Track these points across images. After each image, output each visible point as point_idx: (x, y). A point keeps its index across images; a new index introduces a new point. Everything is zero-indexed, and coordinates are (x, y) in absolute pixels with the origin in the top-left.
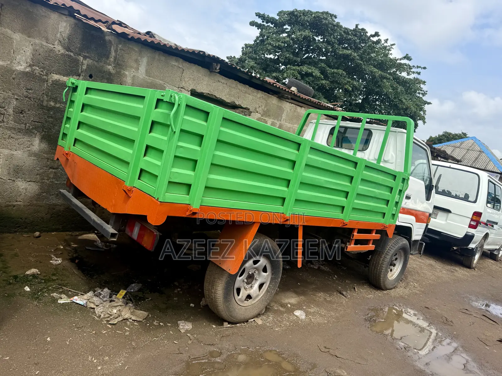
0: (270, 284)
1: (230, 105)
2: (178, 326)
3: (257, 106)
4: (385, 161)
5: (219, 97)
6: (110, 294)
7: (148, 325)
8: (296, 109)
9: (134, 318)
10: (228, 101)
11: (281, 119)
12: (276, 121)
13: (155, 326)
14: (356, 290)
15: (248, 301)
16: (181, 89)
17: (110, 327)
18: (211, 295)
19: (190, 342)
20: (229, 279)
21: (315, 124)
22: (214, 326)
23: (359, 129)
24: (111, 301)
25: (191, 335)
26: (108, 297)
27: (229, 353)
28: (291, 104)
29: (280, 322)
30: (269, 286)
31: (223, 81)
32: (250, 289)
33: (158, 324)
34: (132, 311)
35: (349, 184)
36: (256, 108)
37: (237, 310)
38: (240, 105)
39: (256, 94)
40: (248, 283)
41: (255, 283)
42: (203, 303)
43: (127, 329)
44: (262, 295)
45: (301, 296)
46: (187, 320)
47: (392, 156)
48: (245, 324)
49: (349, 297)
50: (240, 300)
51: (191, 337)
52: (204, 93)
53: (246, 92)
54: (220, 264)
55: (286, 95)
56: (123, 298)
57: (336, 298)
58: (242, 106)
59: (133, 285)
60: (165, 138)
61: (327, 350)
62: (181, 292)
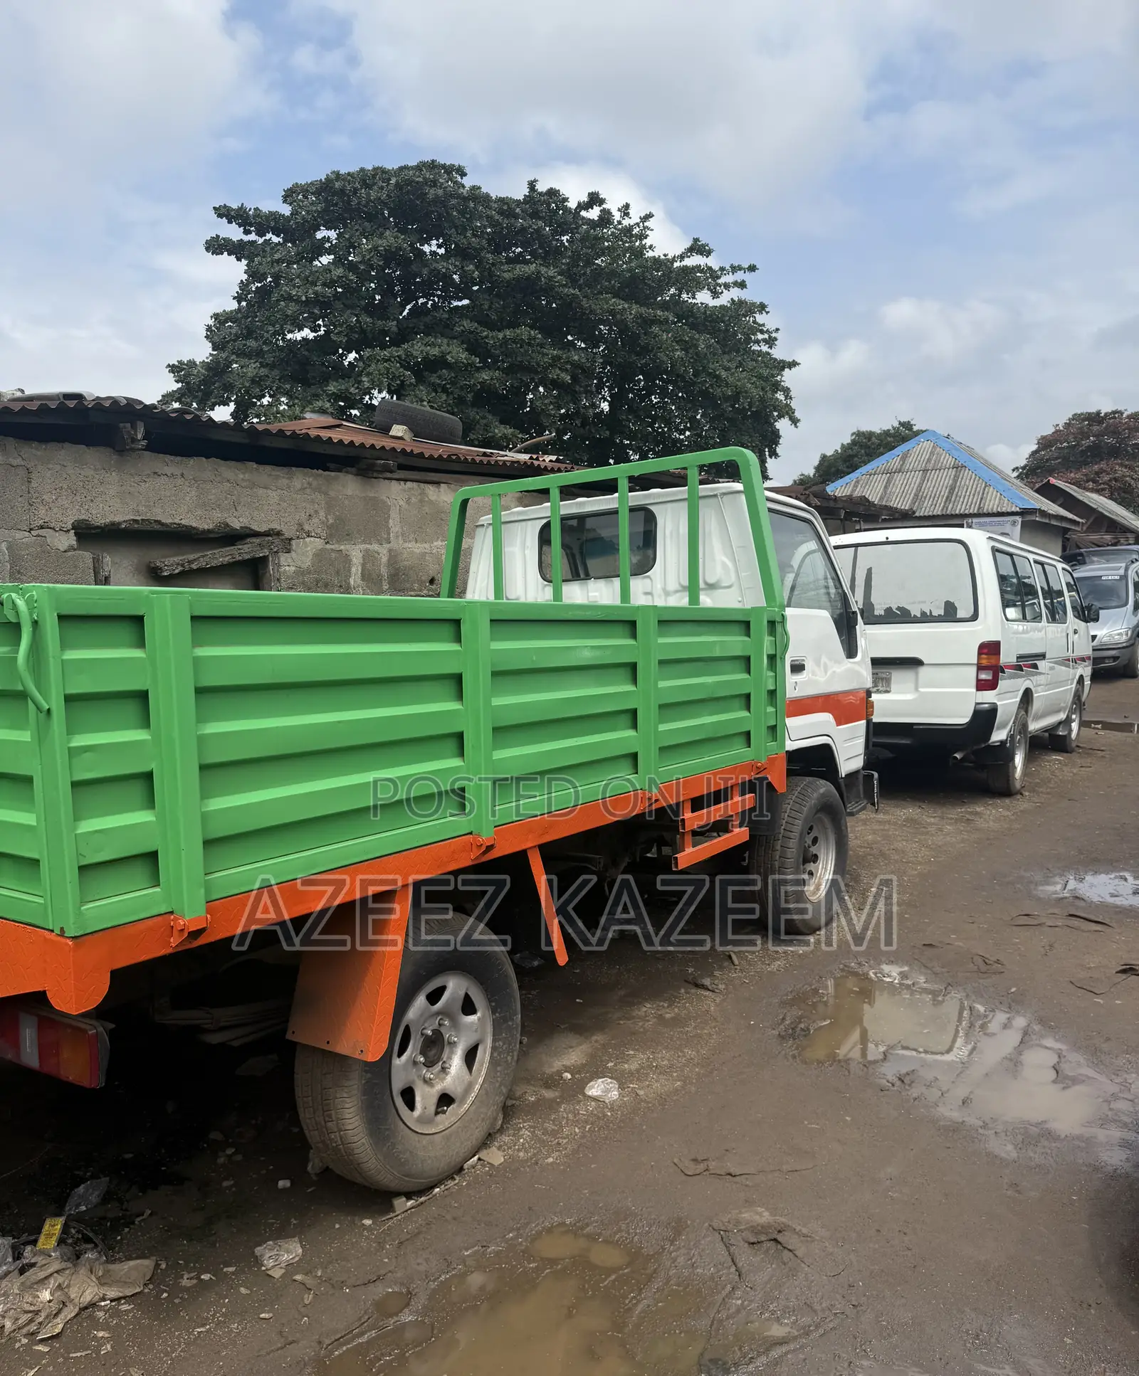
0: (494, 1041)
1: (217, 536)
2: (258, 1262)
3: (303, 517)
4: (711, 587)
5: (170, 521)
6: (14, 1247)
7: (165, 1295)
8: (423, 493)
9: (112, 1293)
10: (206, 527)
11: (389, 534)
12: (375, 547)
13: (187, 1289)
14: (736, 962)
15: (444, 1112)
16: (41, 532)
17: (46, 1349)
18: (331, 1140)
19: (308, 1298)
20: (369, 1075)
21: (491, 528)
22: (368, 1222)
23: (615, 512)
24: (22, 1271)
25: (306, 1274)
26: (10, 1259)
27: (433, 1285)
28: (402, 483)
29: (554, 1134)
30: (494, 1049)
31: (168, 470)
32: (442, 1075)
33: (195, 1281)
34: (100, 1273)
35: (631, 688)
36: (300, 525)
37: (421, 1154)
38: (246, 528)
39: (285, 481)
40: (429, 1064)
41: (452, 1052)
42: (313, 1167)
43: (101, 1334)
44: (481, 1080)
45: (593, 1034)
46: (281, 1233)
47: (724, 565)
48: (457, 1181)
49: (722, 987)
50: (420, 1120)
51: (309, 1281)
52: (119, 524)
53: (253, 485)
54: (328, 1043)
55: (379, 462)
56: (61, 1241)
57: (691, 1004)
58: (255, 527)
59: (81, 1189)
60: (25, 736)
61: (702, 1167)
62: (239, 1158)
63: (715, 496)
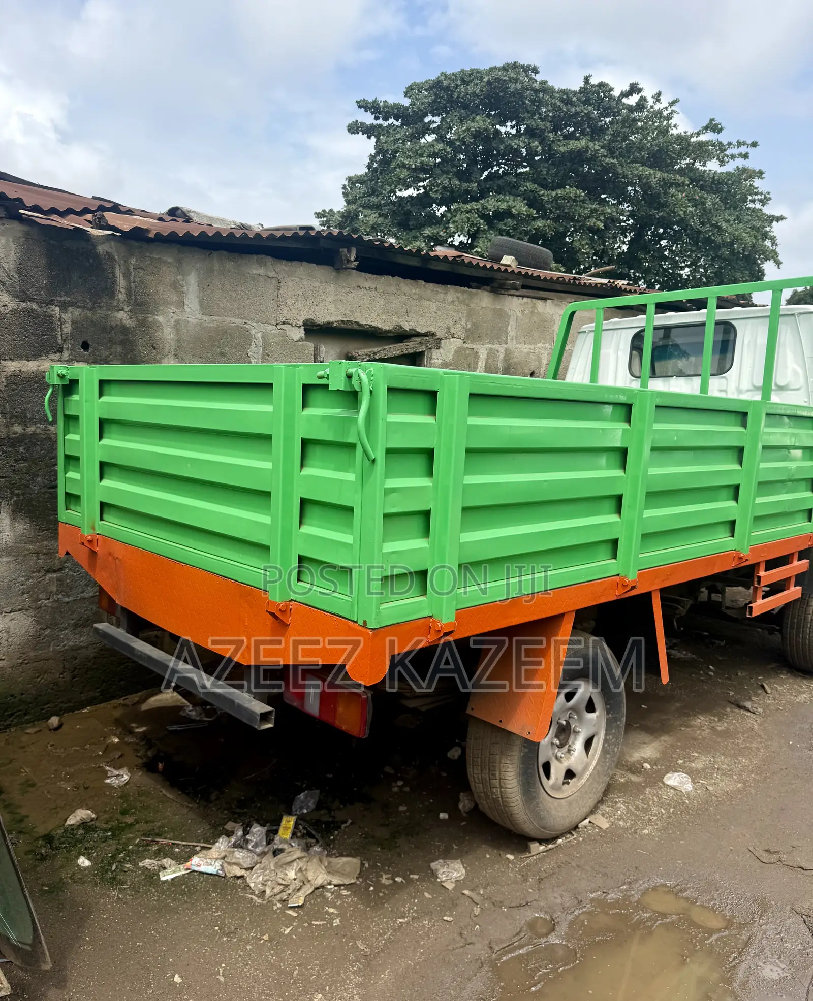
0: (606, 735)
1: (392, 335)
2: (434, 874)
3: (451, 323)
4: (781, 388)
5: (365, 323)
6: (267, 835)
7: (372, 888)
8: (534, 307)
9: (336, 881)
10: (388, 328)
11: (507, 337)
12: (496, 347)
13: (385, 886)
14: (769, 691)
15: (568, 783)
16: (283, 326)
17: (295, 914)
18: (493, 793)
19: (477, 911)
20: (527, 750)
21: (592, 334)
22: (511, 857)
23: (703, 324)
24: (276, 853)
25: (472, 890)
26: (264, 843)
27: (570, 917)
28: (521, 298)
29: (645, 811)
30: (605, 741)
31: (367, 285)
32: (568, 755)
33: (391, 882)
34: (326, 864)
35: (736, 467)
36: (449, 328)
37: (553, 812)
38: (413, 330)
39: (442, 295)
40: (561, 746)
41: (575, 739)
42: (464, 804)
43: (331, 910)
44: (594, 763)
45: (660, 736)
46: (447, 855)
47: (795, 373)
48: (575, 837)
49: (760, 710)
50: (553, 787)
51: (476, 898)
52: (332, 323)
53: (421, 298)
54: (501, 721)
55: (508, 282)
56: (294, 834)
57: (733, 720)
58: (419, 330)
59: (302, 796)
60: (351, 477)
61: (774, 858)
62: (407, 789)
63: (793, 315)
